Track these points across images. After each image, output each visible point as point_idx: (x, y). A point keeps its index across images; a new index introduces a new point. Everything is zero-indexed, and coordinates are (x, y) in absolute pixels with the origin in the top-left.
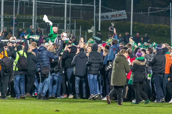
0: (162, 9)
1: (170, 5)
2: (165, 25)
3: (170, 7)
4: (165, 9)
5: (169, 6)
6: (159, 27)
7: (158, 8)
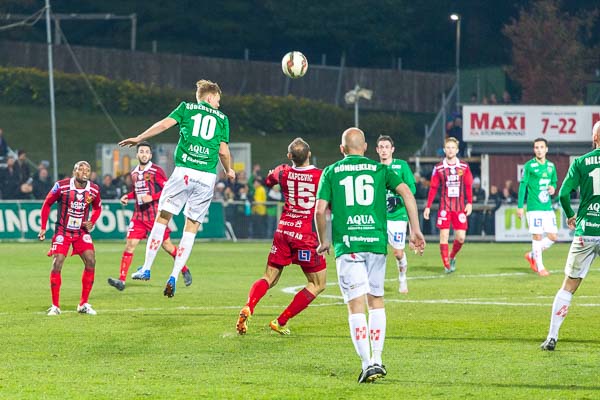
0: (22, 20)
1: (44, 5)
2: (33, 70)
3: (45, 13)
4: (30, 17)
5: (43, 10)
6: (15, 76)
7: (8, 16)
